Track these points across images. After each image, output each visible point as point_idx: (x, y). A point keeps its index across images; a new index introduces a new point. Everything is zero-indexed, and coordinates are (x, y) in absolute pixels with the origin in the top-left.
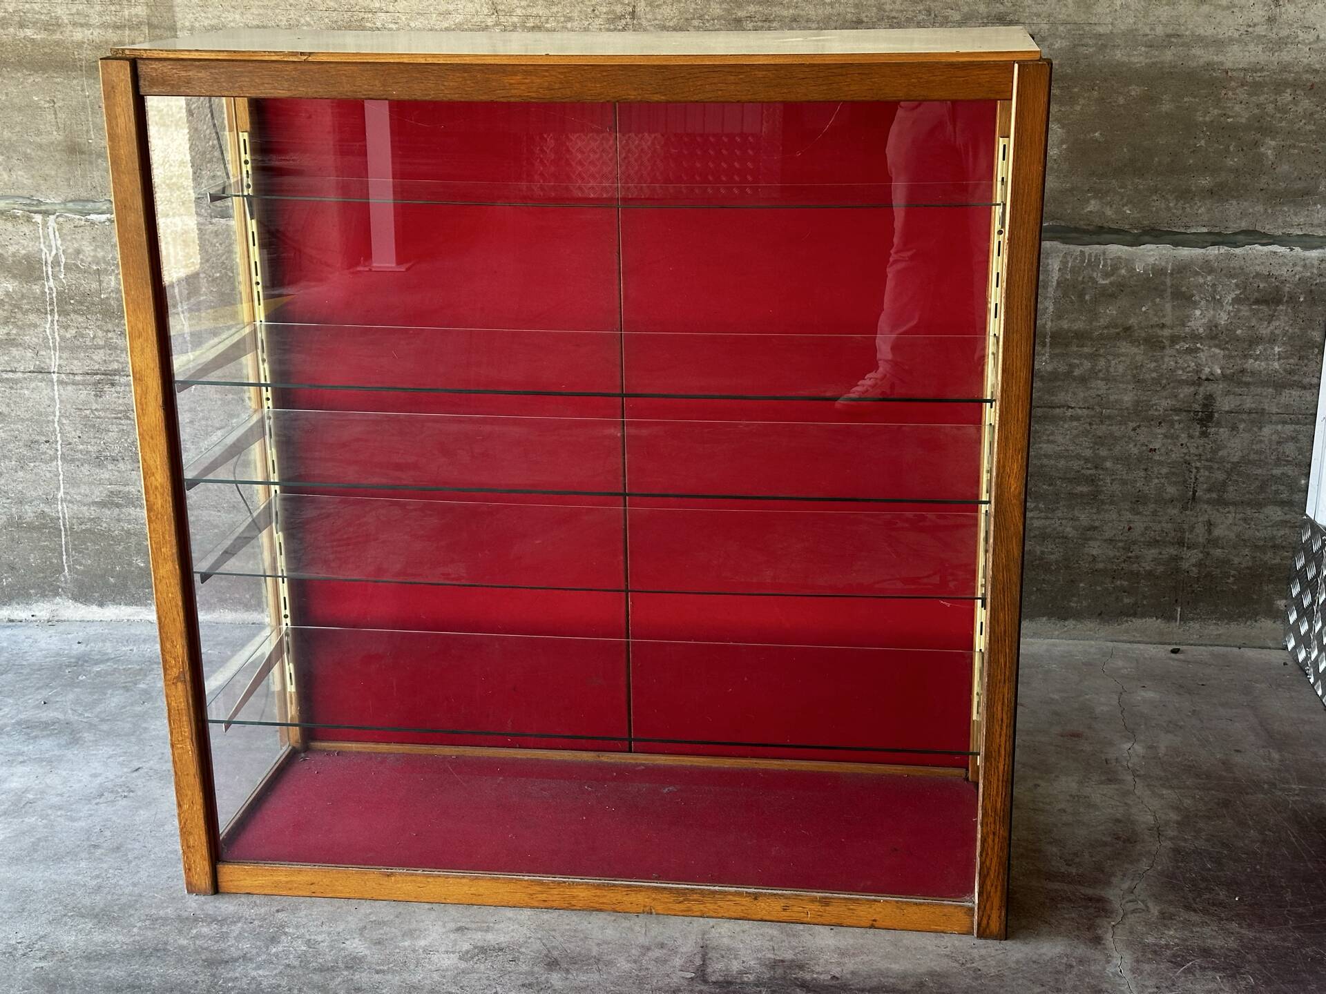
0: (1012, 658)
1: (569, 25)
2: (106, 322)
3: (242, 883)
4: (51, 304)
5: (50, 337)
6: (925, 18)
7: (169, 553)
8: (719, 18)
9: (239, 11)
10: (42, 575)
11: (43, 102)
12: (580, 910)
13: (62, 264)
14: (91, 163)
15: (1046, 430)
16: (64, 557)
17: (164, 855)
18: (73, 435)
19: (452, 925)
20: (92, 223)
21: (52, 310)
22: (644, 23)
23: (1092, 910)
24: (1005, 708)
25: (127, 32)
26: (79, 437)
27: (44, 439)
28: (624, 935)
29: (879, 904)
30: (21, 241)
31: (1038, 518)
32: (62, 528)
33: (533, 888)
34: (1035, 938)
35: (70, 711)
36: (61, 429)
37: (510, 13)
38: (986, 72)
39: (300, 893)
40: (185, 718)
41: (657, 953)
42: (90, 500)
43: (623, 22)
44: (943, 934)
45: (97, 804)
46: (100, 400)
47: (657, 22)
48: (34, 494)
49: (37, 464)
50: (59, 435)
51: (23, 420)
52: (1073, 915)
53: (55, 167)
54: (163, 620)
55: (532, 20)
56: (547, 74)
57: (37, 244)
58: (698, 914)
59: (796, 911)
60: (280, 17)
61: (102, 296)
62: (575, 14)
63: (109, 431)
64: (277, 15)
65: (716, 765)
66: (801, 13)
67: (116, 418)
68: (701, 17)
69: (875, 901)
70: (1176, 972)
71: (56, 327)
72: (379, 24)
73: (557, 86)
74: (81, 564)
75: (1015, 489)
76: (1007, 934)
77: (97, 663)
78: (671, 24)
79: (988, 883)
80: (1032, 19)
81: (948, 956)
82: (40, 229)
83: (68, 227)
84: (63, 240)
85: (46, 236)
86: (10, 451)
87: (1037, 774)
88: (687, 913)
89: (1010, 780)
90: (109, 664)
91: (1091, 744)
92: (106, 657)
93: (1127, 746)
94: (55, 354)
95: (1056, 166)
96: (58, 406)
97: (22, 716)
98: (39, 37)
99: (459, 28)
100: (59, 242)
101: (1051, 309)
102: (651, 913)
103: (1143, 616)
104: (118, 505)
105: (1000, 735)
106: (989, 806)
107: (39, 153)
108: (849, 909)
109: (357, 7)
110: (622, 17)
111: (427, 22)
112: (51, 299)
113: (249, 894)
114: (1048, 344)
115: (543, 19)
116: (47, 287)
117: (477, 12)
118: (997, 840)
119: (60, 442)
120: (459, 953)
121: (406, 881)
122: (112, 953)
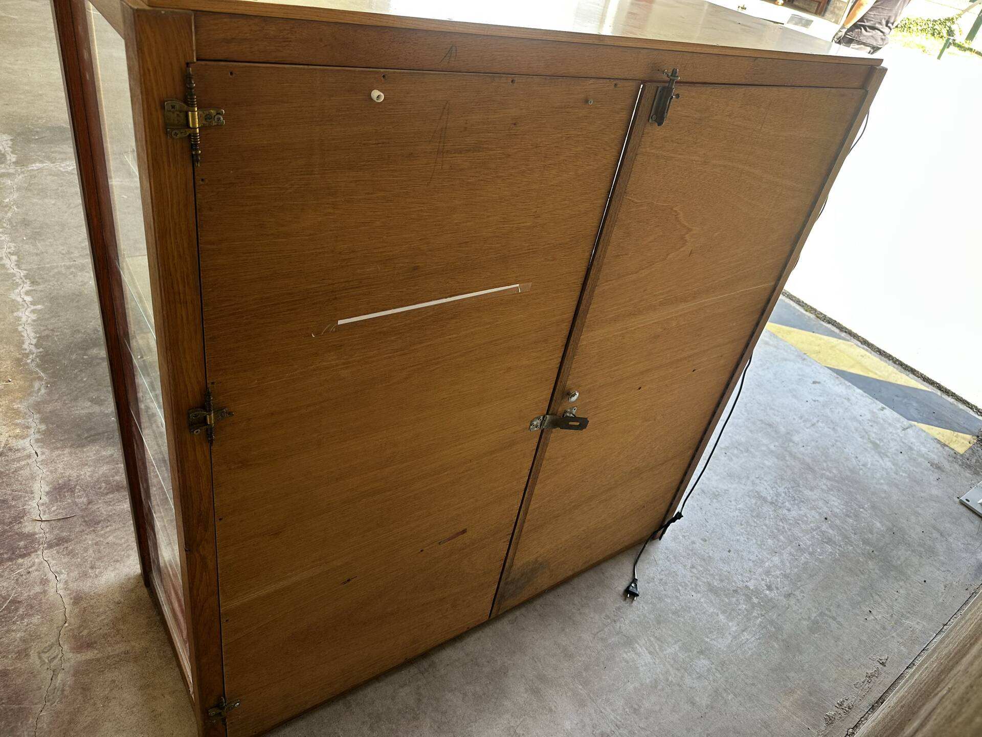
70: (16, 593)
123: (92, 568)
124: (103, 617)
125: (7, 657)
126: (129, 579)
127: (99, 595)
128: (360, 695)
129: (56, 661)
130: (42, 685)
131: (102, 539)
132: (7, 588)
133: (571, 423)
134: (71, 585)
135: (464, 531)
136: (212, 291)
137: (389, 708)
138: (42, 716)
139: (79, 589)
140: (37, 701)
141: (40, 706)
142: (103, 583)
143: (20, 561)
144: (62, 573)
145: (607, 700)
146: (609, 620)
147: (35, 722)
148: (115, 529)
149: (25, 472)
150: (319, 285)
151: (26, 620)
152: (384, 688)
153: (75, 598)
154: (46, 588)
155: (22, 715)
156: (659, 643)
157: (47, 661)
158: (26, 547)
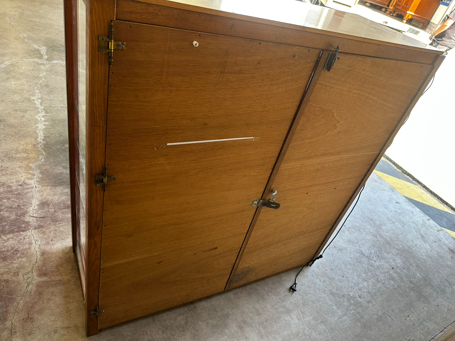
23: (44, 269)
70: (17, 247)
123: (51, 240)
124: (53, 263)
125: (9, 274)
126: (67, 248)
127: (53, 253)
128: (160, 316)
129: (30, 279)
130: (22, 289)
131: (58, 229)
132: (14, 244)
133: (272, 205)
134: (41, 247)
135: (216, 248)
136: (112, 123)
137: (172, 324)
138: (20, 302)
139: (44, 249)
140: (19, 295)
141: (20, 298)
142: (55, 248)
143: (22, 233)
144: (38, 241)
145: (274, 337)
146: (280, 300)
147: (17, 305)
148: (64, 225)
149: (30, 195)
150: (160, 126)
151: (20, 259)
152: (172, 314)
153: (42, 253)
154: (31, 247)
155: (12, 300)
156: (303, 314)
157: (26, 279)
158: (25, 227)
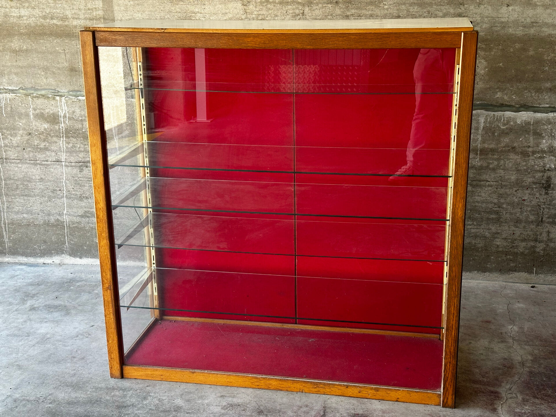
0: (458, 287)
1: (276, 18)
2: (85, 141)
3: (133, 374)
4: (63, 133)
5: (62, 147)
6: (427, 15)
7: (105, 236)
8: (339, 15)
9: (141, 13)
10: (57, 245)
11: (60, 50)
12: (273, 390)
13: (67, 117)
14: (79, 75)
15: (477, 191)
16: (66, 238)
17: (102, 361)
18: (70, 188)
19: (219, 395)
20: (79, 100)
21: (63, 136)
22: (308, 17)
23: (493, 397)
24: (455, 309)
25: (95, 21)
26: (73, 188)
27: (59, 189)
28: (291, 401)
29: (400, 391)
30: (51, 107)
31: (473, 228)
32: (66, 226)
33: (254, 380)
34: (468, 408)
35: (66, 301)
36: (66, 185)
37: (252, 13)
38: (449, 36)
39: (157, 379)
40: (110, 305)
41: (305, 409)
42: (77, 214)
43: (299, 17)
44: (427, 405)
45: (75, 340)
46: (82, 173)
47: (313, 17)
48: (54, 212)
49: (56, 199)
50: (65, 187)
51: (50, 181)
52: (484, 399)
53: (65, 77)
54: (102, 263)
55: (261, 16)
56: (263, 37)
57: (57, 109)
58: (323, 393)
59: (364, 393)
60: (157, 15)
61: (83, 130)
62: (279, 14)
63: (85, 186)
64: (156, 15)
65: (333, 331)
66: (374, 13)
67: (88, 181)
68: (331, 15)
69: (398, 390)
71: (64, 143)
72: (197, 18)
73: (267, 42)
74: (73, 241)
75: (460, 214)
76: (455, 406)
77: (78, 281)
78: (319, 18)
79: (447, 384)
80: (473, 15)
81: (429, 414)
82: (59, 103)
83: (70, 102)
84: (68, 107)
85: (61, 106)
86: (45, 194)
87: (470, 338)
88: (317, 393)
89: (457, 340)
90: (83, 282)
91: (494, 326)
92: (82, 279)
93: (510, 327)
94: (64, 154)
95: (483, 78)
96: (65, 175)
97: (47, 303)
98: (59, 23)
99: (231, 19)
100: (66, 108)
101: (480, 139)
102: (303, 392)
103: (519, 271)
104: (88, 217)
105: (453, 320)
106: (448, 351)
107: (59, 71)
108: (387, 393)
109: (189, 11)
110: (298, 15)
111: (217, 17)
112: (63, 131)
113: (136, 379)
114: (479, 154)
115: (265, 16)
116: (61, 126)
117: (238, 13)
118: (451, 365)
119: (65, 190)
120: (221, 406)
121: (200, 375)
122: (79, 402)
140: (519, 384)
151: (523, 412)
153: (495, 411)
157: (513, 394)
